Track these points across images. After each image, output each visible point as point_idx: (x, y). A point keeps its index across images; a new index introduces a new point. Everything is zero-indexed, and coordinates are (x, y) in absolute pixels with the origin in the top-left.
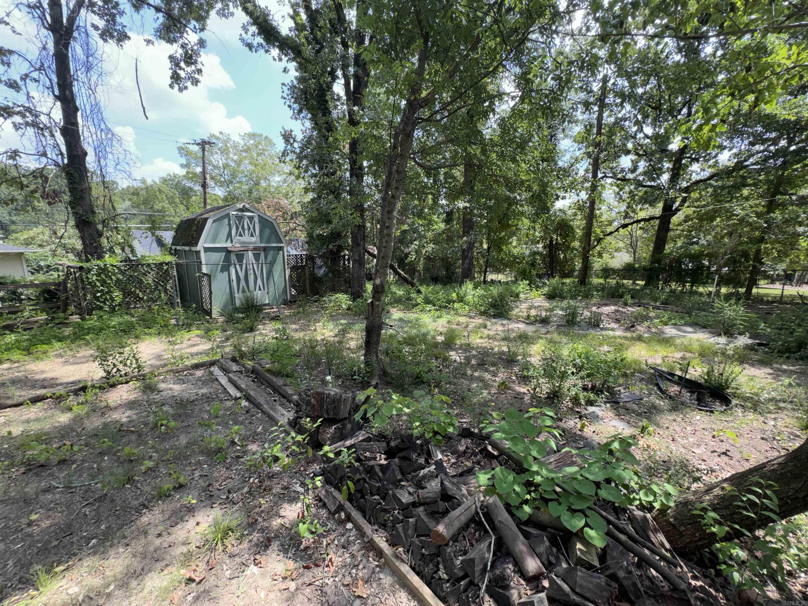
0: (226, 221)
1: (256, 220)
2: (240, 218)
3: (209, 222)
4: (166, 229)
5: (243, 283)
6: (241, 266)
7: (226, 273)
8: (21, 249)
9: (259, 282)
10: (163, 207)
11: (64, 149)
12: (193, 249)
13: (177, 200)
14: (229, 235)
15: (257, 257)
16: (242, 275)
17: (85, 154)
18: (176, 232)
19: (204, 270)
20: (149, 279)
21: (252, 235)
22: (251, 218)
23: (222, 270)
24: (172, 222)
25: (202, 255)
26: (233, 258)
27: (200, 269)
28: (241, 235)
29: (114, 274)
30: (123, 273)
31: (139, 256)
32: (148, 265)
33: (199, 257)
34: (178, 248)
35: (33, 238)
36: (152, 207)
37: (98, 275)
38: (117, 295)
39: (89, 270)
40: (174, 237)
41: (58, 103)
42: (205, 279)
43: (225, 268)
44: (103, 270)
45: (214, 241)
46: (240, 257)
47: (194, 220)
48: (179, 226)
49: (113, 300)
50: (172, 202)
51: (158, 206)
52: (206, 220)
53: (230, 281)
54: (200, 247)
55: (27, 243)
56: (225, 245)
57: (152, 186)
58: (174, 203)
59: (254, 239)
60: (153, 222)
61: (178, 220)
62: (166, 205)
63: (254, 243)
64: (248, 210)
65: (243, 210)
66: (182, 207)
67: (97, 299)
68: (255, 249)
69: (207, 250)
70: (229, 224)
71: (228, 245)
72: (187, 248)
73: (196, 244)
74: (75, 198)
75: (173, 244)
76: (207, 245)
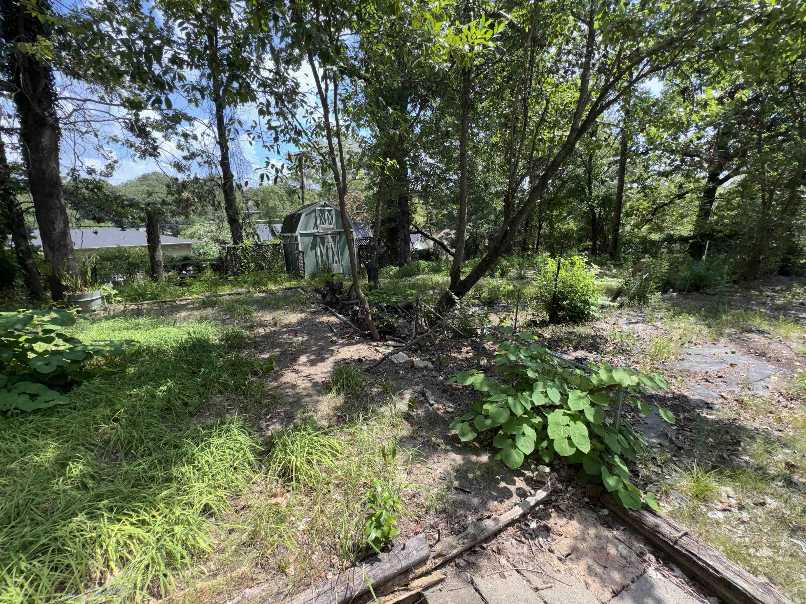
0: (313, 214)
1: (333, 212)
2: (322, 212)
3: (303, 215)
4: (278, 222)
5: (325, 258)
6: (323, 245)
7: (314, 251)
8: (188, 241)
9: (336, 257)
10: (275, 205)
11: (222, 173)
12: (294, 235)
13: (285, 198)
14: (316, 224)
15: (334, 239)
16: (324, 253)
17: (233, 176)
18: (284, 224)
19: (300, 249)
20: (269, 255)
21: (331, 224)
22: (330, 211)
23: (311, 249)
24: (281, 216)
25: (299, 238)
26: (318, 240)
27: (298, 248)
28: (323, 224)
29: (250, 252)
30: (254, 251)
31: (262, 241)
32: (268, 246)
33: (297, 240)
34: (285, 235)
35: (194, 233)
36: (267, 205)
37: (242, 252)
38: (252, 265)
39: (237, 250)
40: (282, 228)
41: (218, 146)
42: (301, 255)
43: (313, 247)
44: (245, 249)
45: (306, 229)
46: (323, 239)
47: (294, 214)
48: (286, 219)
49: (250, 268)
50: (281, 200)
51: (271, 203)
52: (301, 214)
53: (316, 256)
54: (297, 233)
55: (192, 236)
56: (313, 231)
57: (267, 188)
58: (283, 200)
59: (332, 226)
60: (270, 218)
61: (285, 214)
62: (278, 203)
63: (333, 229)
64: (328, 206)
65: (324, 206)
66: (288, 203)
67: (241, 266)
68: (332, 233)
69: (302, 235)
70: (316, 217)
71: (315, 231)
72: (290, 235)
73: (295, 231)
74: (228, 205)
75: (282, 232)
76: (301, 232)
